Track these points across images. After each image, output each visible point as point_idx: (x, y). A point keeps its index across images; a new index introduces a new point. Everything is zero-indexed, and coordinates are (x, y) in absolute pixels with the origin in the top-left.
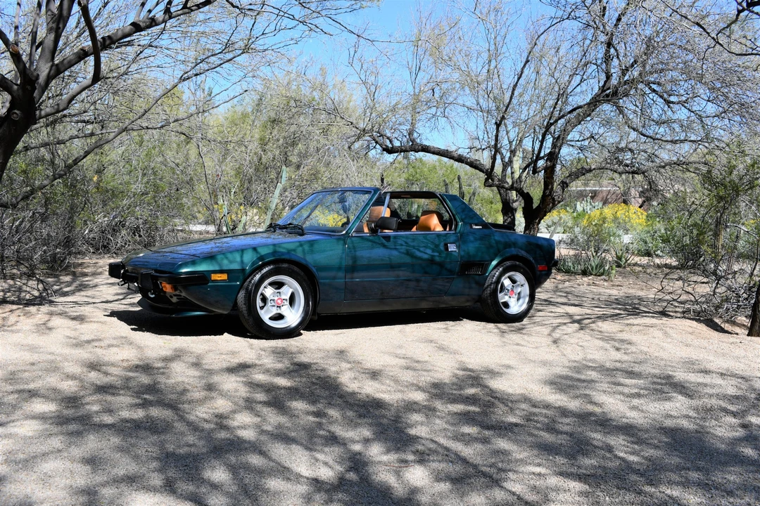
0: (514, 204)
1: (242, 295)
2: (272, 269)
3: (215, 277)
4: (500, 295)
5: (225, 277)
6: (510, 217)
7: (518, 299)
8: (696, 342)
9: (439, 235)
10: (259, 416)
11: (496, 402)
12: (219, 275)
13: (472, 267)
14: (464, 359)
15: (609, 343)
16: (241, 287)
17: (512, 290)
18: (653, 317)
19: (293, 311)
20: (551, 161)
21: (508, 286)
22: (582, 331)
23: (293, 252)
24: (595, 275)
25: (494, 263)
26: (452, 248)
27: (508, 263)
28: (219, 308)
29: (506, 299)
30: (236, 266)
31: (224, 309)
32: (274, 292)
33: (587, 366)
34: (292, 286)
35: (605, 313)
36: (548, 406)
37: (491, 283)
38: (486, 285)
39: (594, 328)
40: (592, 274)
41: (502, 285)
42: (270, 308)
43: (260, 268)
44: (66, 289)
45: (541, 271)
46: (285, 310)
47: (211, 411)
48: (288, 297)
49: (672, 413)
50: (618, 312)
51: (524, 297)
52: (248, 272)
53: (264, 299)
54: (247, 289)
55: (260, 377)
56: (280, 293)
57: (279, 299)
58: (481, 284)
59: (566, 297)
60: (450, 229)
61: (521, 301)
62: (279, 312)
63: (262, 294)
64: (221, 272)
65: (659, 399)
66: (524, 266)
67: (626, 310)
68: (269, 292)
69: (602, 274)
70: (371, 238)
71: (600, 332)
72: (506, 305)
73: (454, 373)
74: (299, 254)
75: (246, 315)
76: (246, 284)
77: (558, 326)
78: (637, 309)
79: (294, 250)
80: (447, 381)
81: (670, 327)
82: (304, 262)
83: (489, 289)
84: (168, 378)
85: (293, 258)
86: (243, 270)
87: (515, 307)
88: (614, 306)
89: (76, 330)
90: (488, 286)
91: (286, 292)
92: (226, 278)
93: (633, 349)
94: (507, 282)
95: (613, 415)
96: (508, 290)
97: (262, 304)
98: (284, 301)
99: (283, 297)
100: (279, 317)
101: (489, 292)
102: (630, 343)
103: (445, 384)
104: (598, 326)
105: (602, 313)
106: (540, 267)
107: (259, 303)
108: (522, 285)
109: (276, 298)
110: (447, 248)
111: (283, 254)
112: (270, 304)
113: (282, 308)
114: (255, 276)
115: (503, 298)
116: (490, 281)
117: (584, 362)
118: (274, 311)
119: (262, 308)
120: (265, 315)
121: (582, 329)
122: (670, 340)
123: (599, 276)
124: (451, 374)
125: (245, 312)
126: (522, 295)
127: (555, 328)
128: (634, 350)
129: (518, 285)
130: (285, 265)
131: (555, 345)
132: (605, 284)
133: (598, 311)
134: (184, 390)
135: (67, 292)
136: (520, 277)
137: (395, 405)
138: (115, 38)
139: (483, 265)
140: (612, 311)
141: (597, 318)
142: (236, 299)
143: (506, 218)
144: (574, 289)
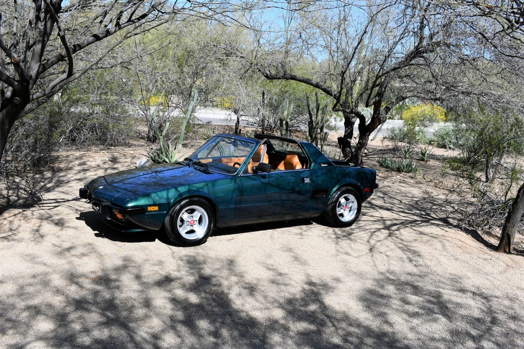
0: (353, 119)
1: (167, 219)
2: (187, 202)
3: (150, 209)
4: (338, 209)
5: (156, 208)
6: (350, 129)
7: (350, 211)
8: (462, 257)
9: (298, 172)
10: (180, 336)
11: (327, 321)
12: (153, 207)
13: (320, 193)
14: (311, 272)
15: (406, 254)
16: (167, 214)
17: (346, 206)
18: (438, 225)
19: (201, 227)
20: (379, 97)
21: (343, 203)
22: (390, 238)
23: (201, 190)
24: (406, 172)
25: (335, 189)
26: (307, 181)
27: (344, 189)
28: (152, 227)
29: (342, 211)
30: (164, 201)
31: (155, 227)
32: (189, 216)
33: (389, 279)
34: (200, 212)
35: (407, 219)
36: (359, 326)
37: (332, 202)
38: (329, 203)
39: (398, 236)
40: (403, 171)
41: (340, 202)
42: (186, 226)
43: (180, 202)
44: (49, 185)
45: (366, 192)
46: (196, 227)
47: (149, 331)
48: (197, 219)
49: (436, 336)
50: (416, 218)
51: (354, 210)
52: (172, 204)
53: (182, 221)
54: (171, 216)
55: (180, 293)
56: (192, 216)
57: (192, 221)
58: (326, 204)
59: (383, 198)
60: (306, 168)
61: (352, 212)
62: (192, 228)
63: (181, 218)
64: (154, 205)
65: (429, 321)
66: (355, 190)
67: (420, 216)
68: (185, 216)
69: (410, 171)
70: (253, 177)
71: (402, 240)
72: (342, 215)
73: (303, 288)
74: (206, 190)
75: (170, 232)
76: (170, 212)
77: (375, 232)
78: (429, 215)
79: (202, 188)
80: (298, 296)
81: (448, 240)
82: (208, 196)
83: (330, 206)
84: (122, 292)
85: (201, 194)
86: (169, 203)
87: (348, 216)
88: (415, 211)
89: (58, 237)
90: (330, 204)
91: (196, 215)
92: (158, 209)
93: (421, 261)
94: (342, 200)
95: (399, 336)
96: (343, 206)
97: (181, 224)
98: (195, 222)
99: (195, 219)
100: (192, 232)
101: (330, 208)
102: (419, 256)
103: (296, 300)
104: (401, 234)
105: (405, 219)
106: (366, 190)
107: (179, 223)
108: (353, 202)
109: (190, 220)
110: (303, 181)
111: (195, 191)
112: (186, 224)
113: (194, 226)
114: (176, 207)
115: (339, 211)
116: (332, 201)
117: (388, 275)
118: (189, 228)
119: (181, 226)
120: (183, 231)
121: (390, 235)
122: (445, 253)
123: (408, 172)
124: (301, 289)
125: (170, 231)
126: (353, 208)
127: (373, 233)
128: (422, 263)
129: (350, 202)
130: (196, 199)
131: (370, 254)
132: (412, 181)
133: (403, 217)
134: (132, 307)
135: (49, 188)
136: (351, 197)
137: (264, 324)
138: (82, 46)
139: (327, 191)
140: (412, 217)
141: (402, 223)
142: (164, 221)
143: (347, 129)
144: (389, 189)
